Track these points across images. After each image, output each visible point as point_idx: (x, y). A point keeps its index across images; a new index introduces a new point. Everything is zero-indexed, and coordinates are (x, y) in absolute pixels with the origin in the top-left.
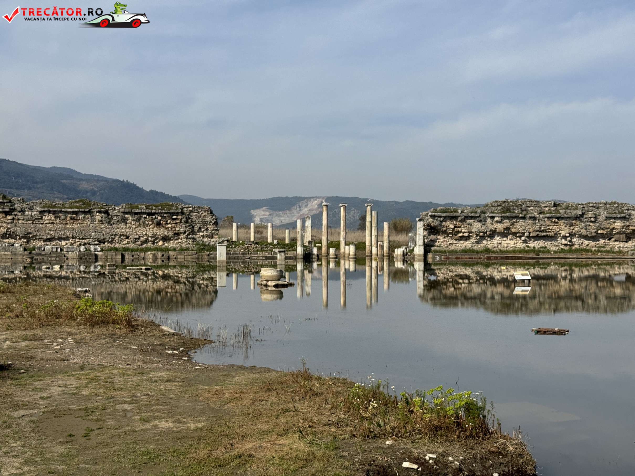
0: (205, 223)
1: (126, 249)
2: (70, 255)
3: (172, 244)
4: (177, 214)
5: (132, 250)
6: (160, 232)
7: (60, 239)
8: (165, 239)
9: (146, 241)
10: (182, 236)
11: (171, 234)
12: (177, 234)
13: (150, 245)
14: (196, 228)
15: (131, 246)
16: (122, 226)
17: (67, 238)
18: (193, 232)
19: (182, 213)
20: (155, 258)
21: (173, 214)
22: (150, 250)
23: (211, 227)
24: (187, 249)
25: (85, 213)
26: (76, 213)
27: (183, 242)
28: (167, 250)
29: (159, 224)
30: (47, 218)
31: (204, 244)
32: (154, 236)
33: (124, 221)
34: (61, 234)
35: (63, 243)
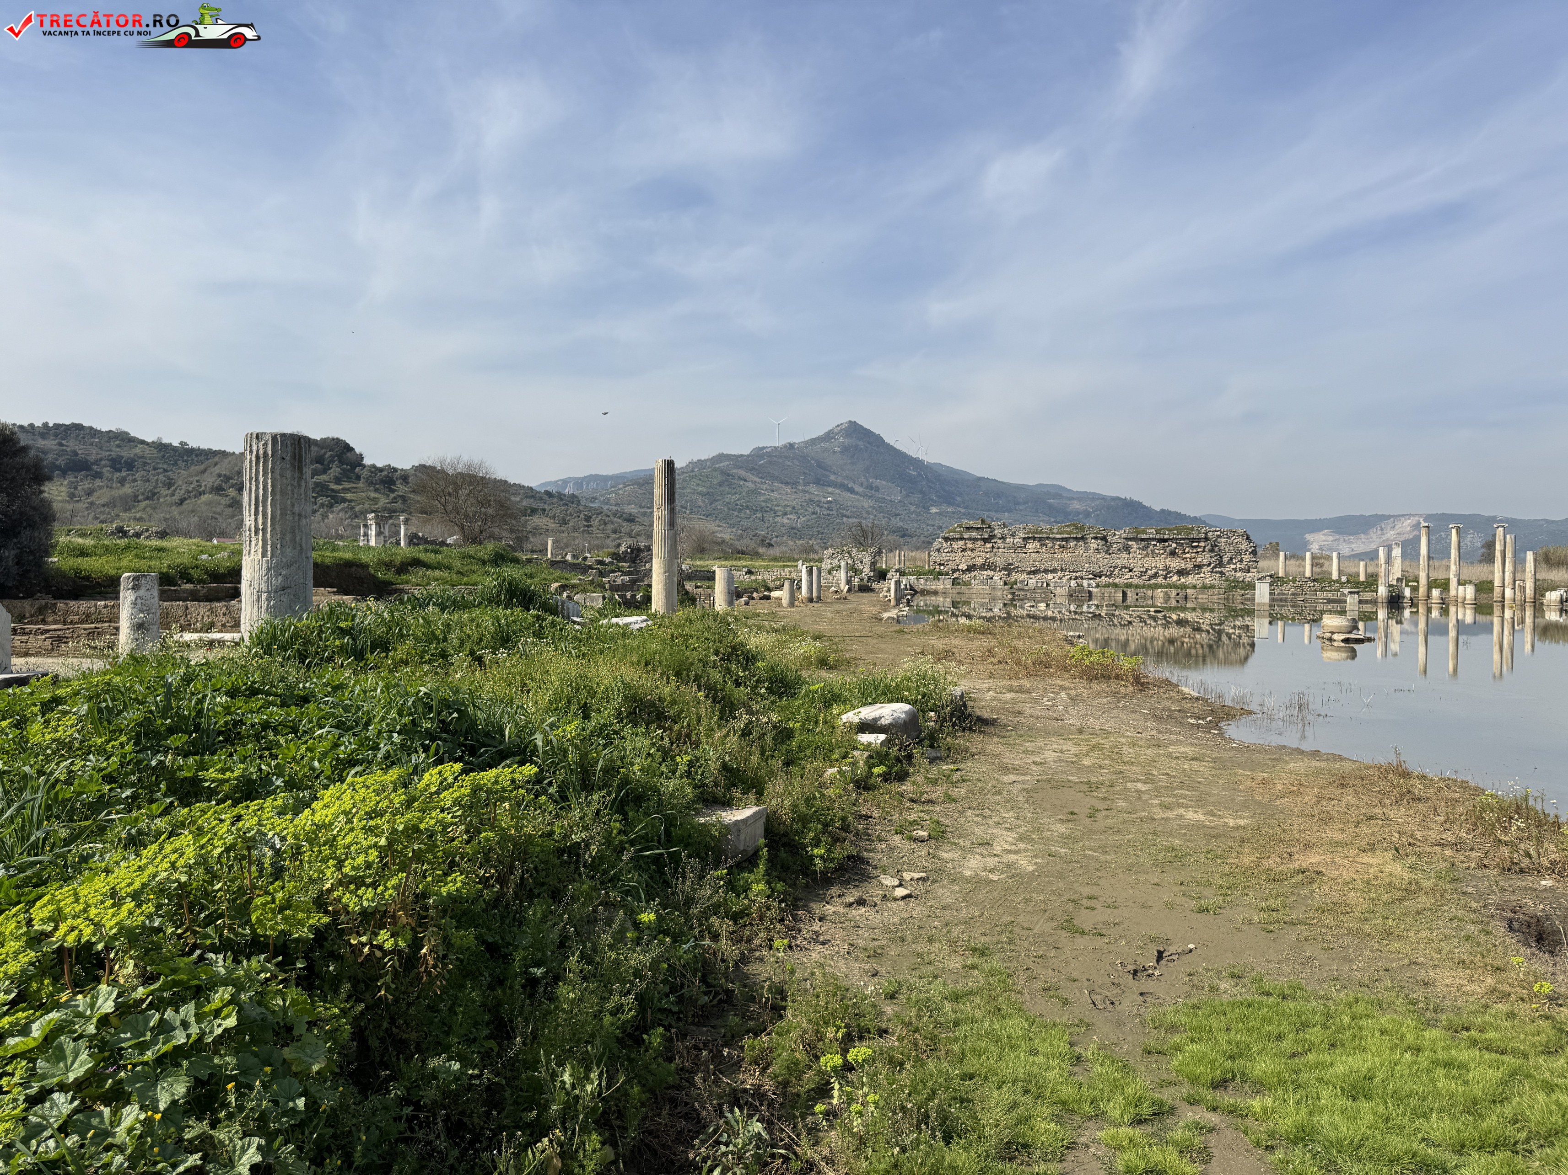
0: (1239, 552)
1: (1129, 586)
2: (1058, 591)
3: (1190, 580)
4: (1199, 540)
5: (1137, 587)
6: (1175, 564)
7: (1046, 571)
8: (1181, 573)
9: (1155, 575)
10: (1205, 569)
11: (1190, 566)
12: (1199, 567)
13: (1160, 580)
14: (1225, 559)
15: (1136, 581)
16: (1124, 555)
17: (1054, 571)
18: (1221, 564)
19: (1206, 539)
20: (1167, 598)
21: (1193, 540)
22: (1160, 586)
23: (1247, 558)
24: (1212, 587)
25: (1076, 539)
26: (1066, 540)
27: (1206, 577)
28: (1184, 587)
29: (1173, 553)
30: (1032, 546)
31: (1236, 581)
32: (1167, 569)
33: (1127, 549)
34: (1048, 565)
35: (1050, 576)
